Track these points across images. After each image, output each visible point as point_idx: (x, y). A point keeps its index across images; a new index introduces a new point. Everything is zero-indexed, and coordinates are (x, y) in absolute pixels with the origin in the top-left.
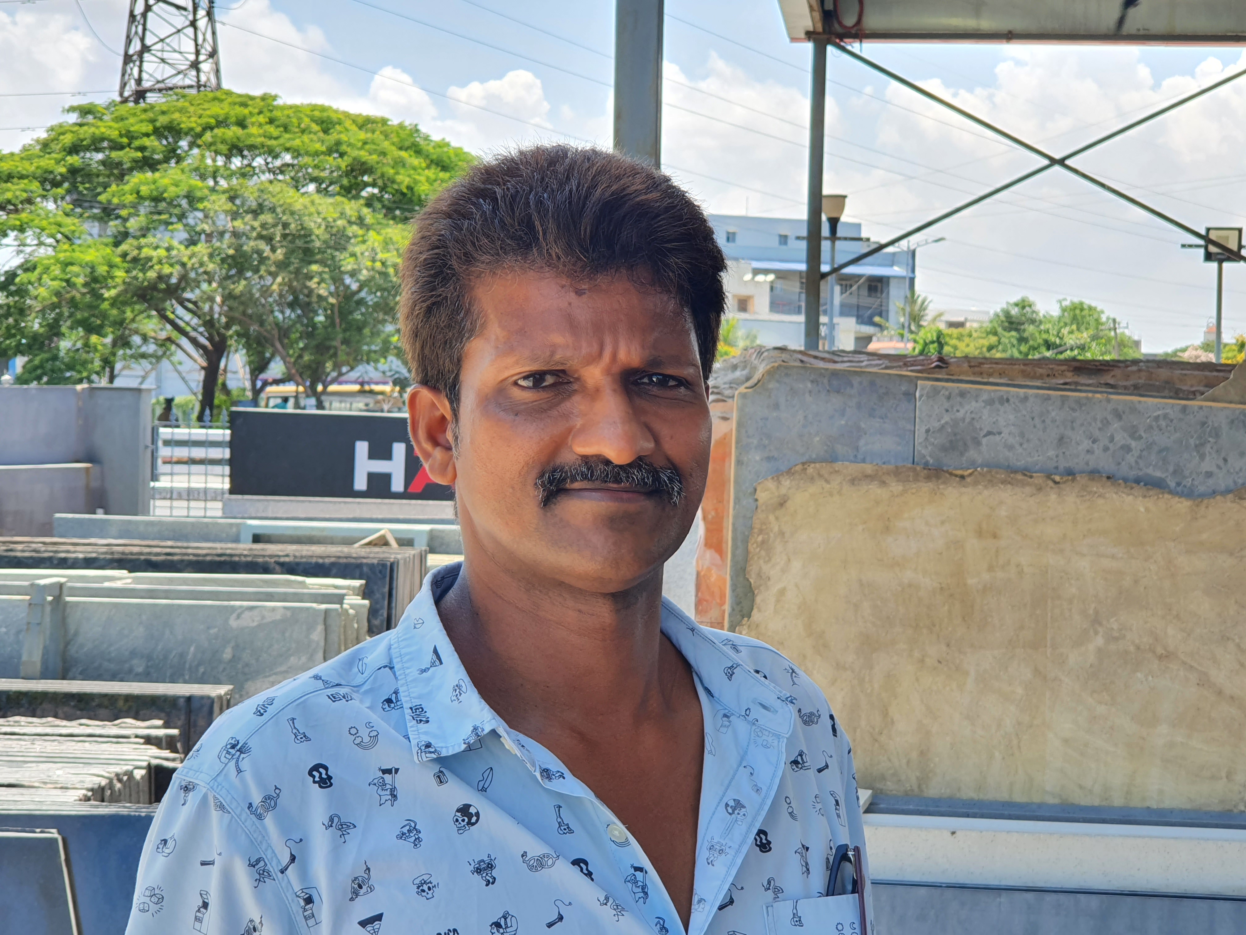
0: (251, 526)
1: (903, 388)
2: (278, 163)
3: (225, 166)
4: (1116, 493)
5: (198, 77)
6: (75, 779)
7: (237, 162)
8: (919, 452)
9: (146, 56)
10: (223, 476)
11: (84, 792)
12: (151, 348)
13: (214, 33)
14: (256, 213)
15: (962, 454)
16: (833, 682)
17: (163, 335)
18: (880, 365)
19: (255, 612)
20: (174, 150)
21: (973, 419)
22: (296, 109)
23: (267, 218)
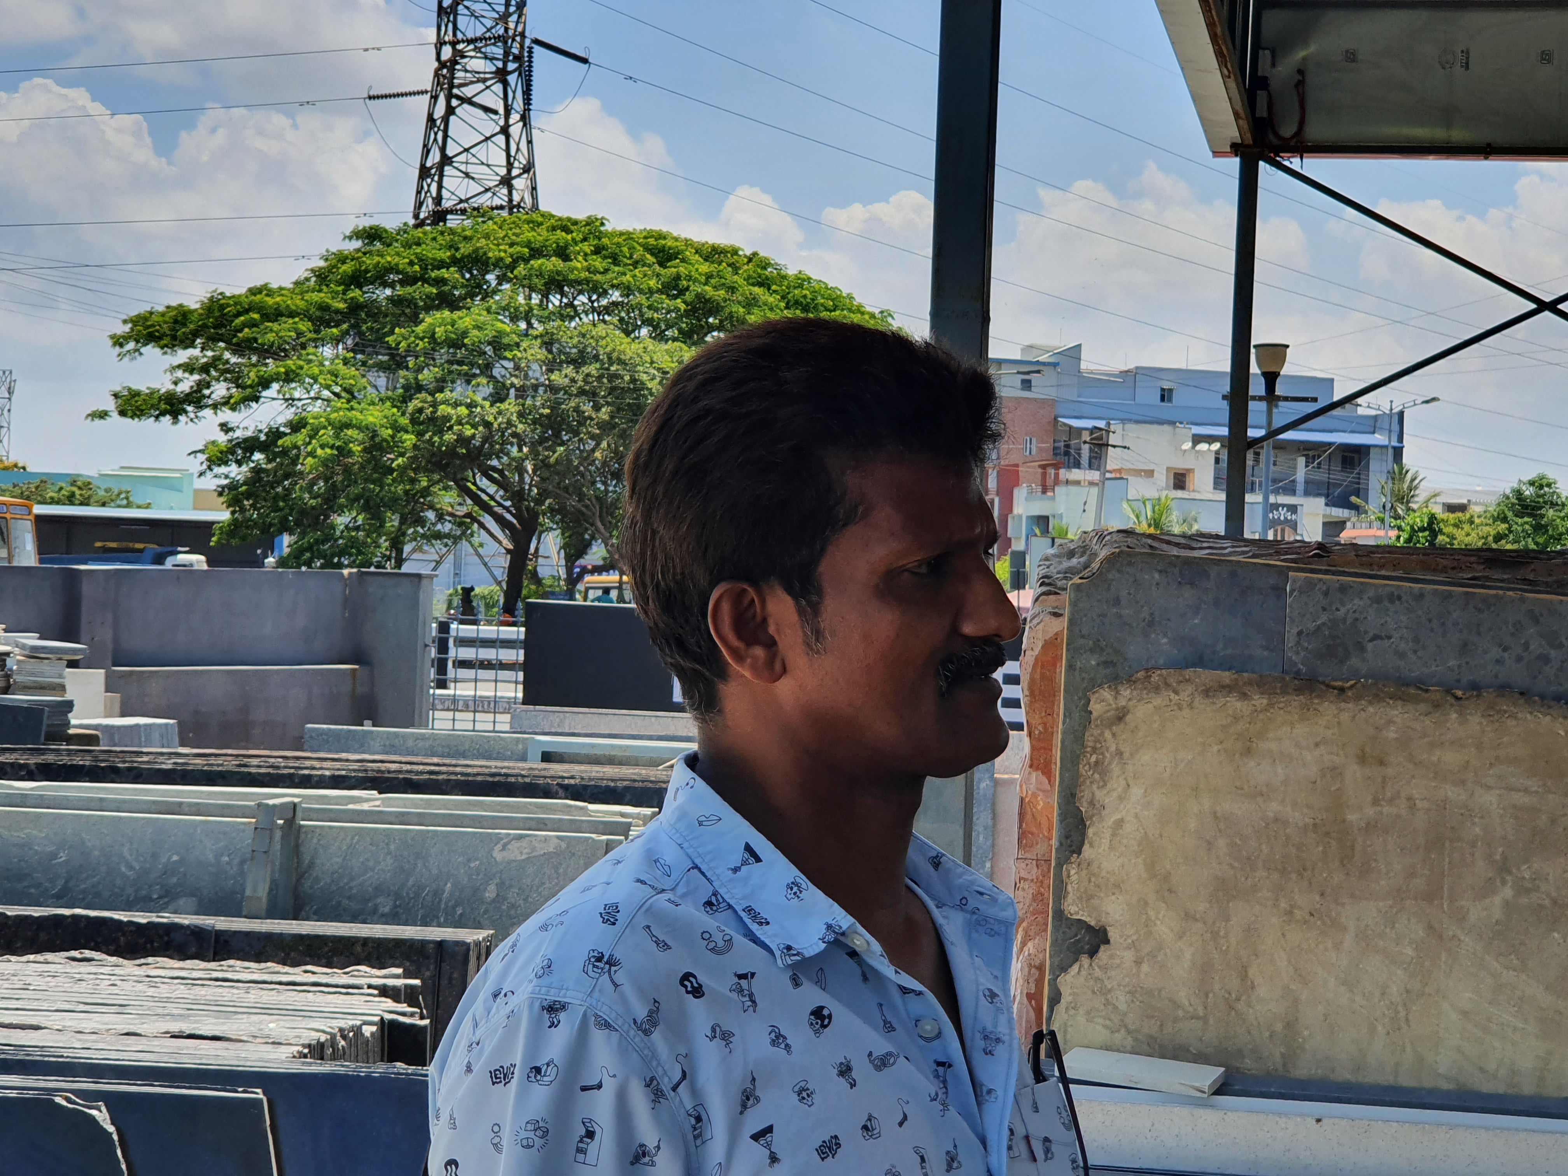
0: (539, 742)
1: (1272, 581)
2: (604, 302)
3: (540, 305)
4: (1531, 713)
5: (510, 193)
6: (291, 1034)
7: (555, 300)
8: (1290, 658)
9: (448, 170)
10: (516, 682)
11: (300, 1049)
12: (447, 527)
13: (530, 142)
14: (578, 362)
15: (1342, 662)
16: (1180, 936)
17: (462, 511)
18: (1247, 552)
19: (524, 843)
20: (479, 286)
21: (1357, 619)
22: (628, 236)
23: (592, 369)
